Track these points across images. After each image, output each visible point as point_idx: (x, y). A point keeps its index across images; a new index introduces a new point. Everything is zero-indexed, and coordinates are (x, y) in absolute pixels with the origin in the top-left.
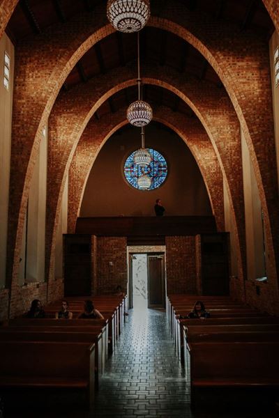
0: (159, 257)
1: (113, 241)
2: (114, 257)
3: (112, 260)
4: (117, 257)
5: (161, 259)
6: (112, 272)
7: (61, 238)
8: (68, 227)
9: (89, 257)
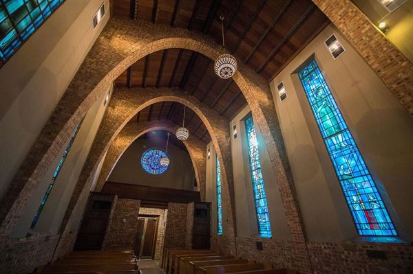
0: (155, 219)
1: (130, 202)
2: (128, 215)
3: (126, 218)
4: (130, 216)
5: (156, 220)
6: (124, 228)
7: (88, 194)
8: (96, 188)
9: (109, 213)
